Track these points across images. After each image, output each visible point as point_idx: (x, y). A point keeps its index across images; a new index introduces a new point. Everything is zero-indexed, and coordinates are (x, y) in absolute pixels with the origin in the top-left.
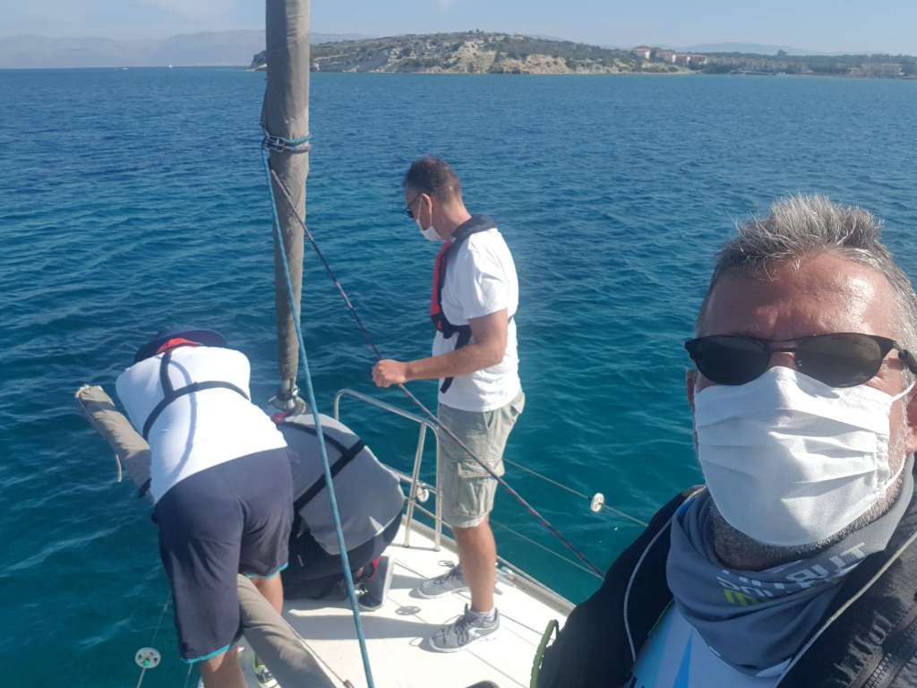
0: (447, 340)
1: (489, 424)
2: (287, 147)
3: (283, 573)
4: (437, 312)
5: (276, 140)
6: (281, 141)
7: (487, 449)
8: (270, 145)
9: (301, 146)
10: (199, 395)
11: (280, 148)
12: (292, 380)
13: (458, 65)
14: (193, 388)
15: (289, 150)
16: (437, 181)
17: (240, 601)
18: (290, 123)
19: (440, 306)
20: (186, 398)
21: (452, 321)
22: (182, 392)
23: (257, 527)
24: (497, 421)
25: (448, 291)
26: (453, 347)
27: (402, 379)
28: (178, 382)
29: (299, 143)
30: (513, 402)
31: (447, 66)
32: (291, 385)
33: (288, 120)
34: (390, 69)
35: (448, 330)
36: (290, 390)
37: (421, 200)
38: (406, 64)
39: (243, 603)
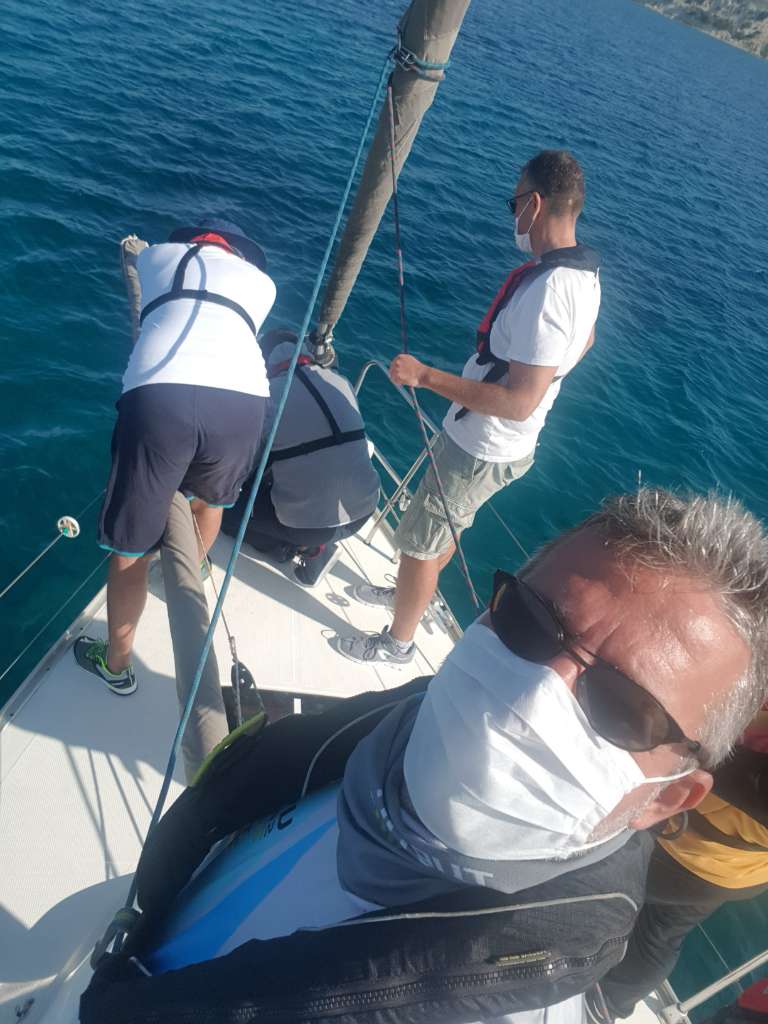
0: (478, 366)
1: (476, 473)
2: (415, 68)
3: (226, 511)
4: (485, 331)
5: (407, 53)
6: (411, 57)
7: (463, 494)
8: (398, 57)
9: (433, 72)
10: (206, 305)
11: (406, 65)
12: (329, 327)
13: (754, 40)
14: (202, 295)
15: (415, 71)
16: (559, 187)
17: (169, 518)
18: (430, 40)
19: (491, 327)
20: (191, 302)
21: (494, 350)
22: (190, 294)
23: (208, 461)
24: (485, 474)
25: (507, 315)
26: (481, 378)
27: (415, 383)
28: (191, 282)
29: (432, 69)
30: (513, 463)
31: (738, 37)
32: (328, 331)
33: (429, 35)
34: (670, 12)
35: (486, 357)
36: (325, 335)
37: (531, 199)
38: (692, 14)
39: (171, 521)
